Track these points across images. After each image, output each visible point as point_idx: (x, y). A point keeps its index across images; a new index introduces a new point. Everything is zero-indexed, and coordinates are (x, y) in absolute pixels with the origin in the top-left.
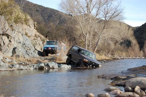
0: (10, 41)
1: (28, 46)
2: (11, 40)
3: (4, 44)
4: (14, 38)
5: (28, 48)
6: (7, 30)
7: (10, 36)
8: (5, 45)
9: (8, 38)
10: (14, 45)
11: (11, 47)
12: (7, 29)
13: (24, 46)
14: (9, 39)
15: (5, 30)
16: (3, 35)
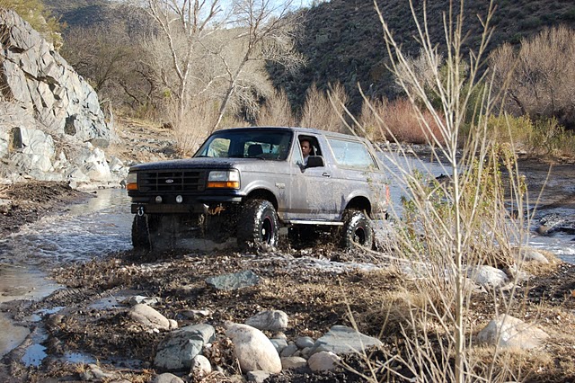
0: (57, 97)
1: (96, 111)
2: (61, 96)
3: (44, 105)
4: (67, 89)
5: (95, 118)
6: (50, 66)
7: (57, 83)
8: (48, 110)
9: (52, 87)
10: (68, 110)
11: (60, 116)
12: (47, 62)
13: (86, 112)
14: (54, 91)
15: (43, 64)
16: (40, 79)
